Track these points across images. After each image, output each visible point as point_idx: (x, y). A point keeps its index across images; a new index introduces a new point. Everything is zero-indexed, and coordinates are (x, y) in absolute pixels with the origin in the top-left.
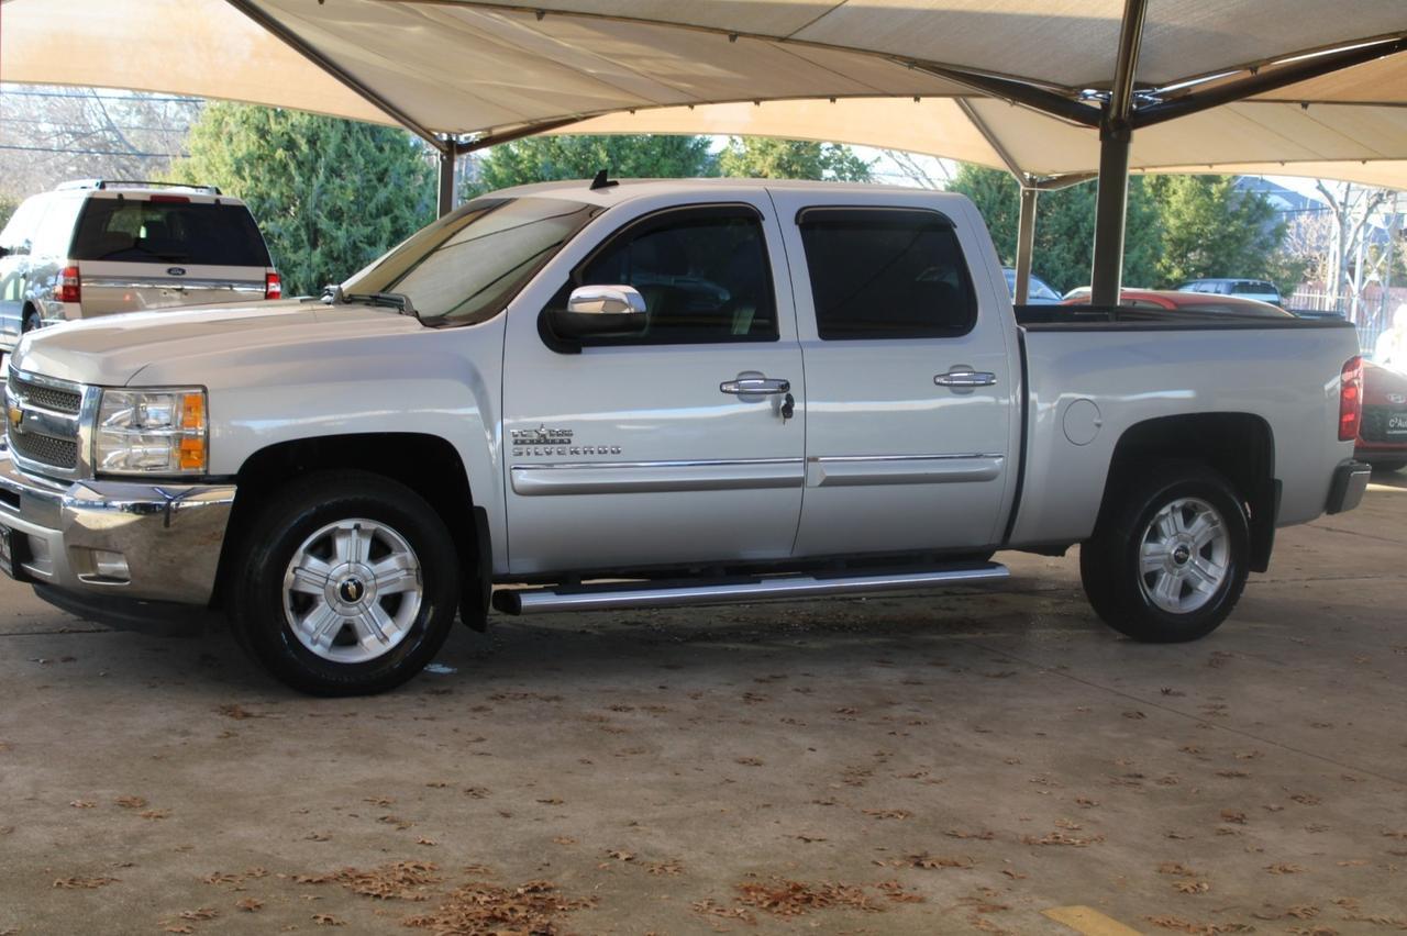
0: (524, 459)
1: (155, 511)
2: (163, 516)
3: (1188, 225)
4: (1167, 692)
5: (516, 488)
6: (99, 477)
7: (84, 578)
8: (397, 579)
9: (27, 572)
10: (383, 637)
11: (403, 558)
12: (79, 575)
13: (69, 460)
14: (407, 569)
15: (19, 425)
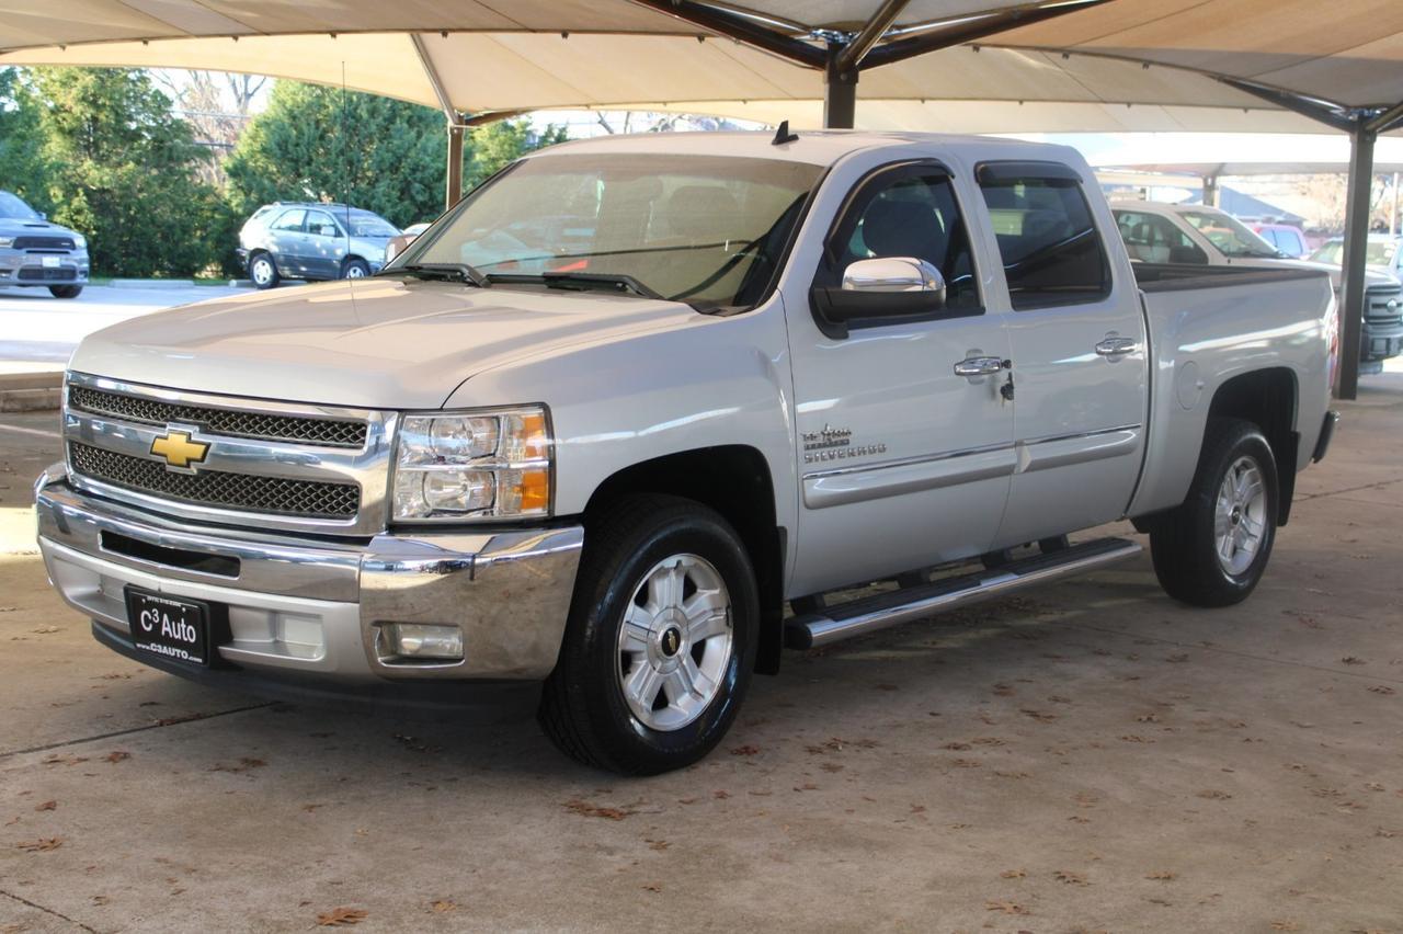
0: (814, 466)
1: (460, 568)
2: (468, 571)
3: (494, 160)
4: (1350, 661)
5: (807, 501)
6: (395, 528)
7: (385, 662)
8: (706, 623)
9: (227, 657)
10: (696, 694)
11: (712, 597)
12: (379, 659)
13: (332, 508)
14: (714, 610)
15: (192, 463)
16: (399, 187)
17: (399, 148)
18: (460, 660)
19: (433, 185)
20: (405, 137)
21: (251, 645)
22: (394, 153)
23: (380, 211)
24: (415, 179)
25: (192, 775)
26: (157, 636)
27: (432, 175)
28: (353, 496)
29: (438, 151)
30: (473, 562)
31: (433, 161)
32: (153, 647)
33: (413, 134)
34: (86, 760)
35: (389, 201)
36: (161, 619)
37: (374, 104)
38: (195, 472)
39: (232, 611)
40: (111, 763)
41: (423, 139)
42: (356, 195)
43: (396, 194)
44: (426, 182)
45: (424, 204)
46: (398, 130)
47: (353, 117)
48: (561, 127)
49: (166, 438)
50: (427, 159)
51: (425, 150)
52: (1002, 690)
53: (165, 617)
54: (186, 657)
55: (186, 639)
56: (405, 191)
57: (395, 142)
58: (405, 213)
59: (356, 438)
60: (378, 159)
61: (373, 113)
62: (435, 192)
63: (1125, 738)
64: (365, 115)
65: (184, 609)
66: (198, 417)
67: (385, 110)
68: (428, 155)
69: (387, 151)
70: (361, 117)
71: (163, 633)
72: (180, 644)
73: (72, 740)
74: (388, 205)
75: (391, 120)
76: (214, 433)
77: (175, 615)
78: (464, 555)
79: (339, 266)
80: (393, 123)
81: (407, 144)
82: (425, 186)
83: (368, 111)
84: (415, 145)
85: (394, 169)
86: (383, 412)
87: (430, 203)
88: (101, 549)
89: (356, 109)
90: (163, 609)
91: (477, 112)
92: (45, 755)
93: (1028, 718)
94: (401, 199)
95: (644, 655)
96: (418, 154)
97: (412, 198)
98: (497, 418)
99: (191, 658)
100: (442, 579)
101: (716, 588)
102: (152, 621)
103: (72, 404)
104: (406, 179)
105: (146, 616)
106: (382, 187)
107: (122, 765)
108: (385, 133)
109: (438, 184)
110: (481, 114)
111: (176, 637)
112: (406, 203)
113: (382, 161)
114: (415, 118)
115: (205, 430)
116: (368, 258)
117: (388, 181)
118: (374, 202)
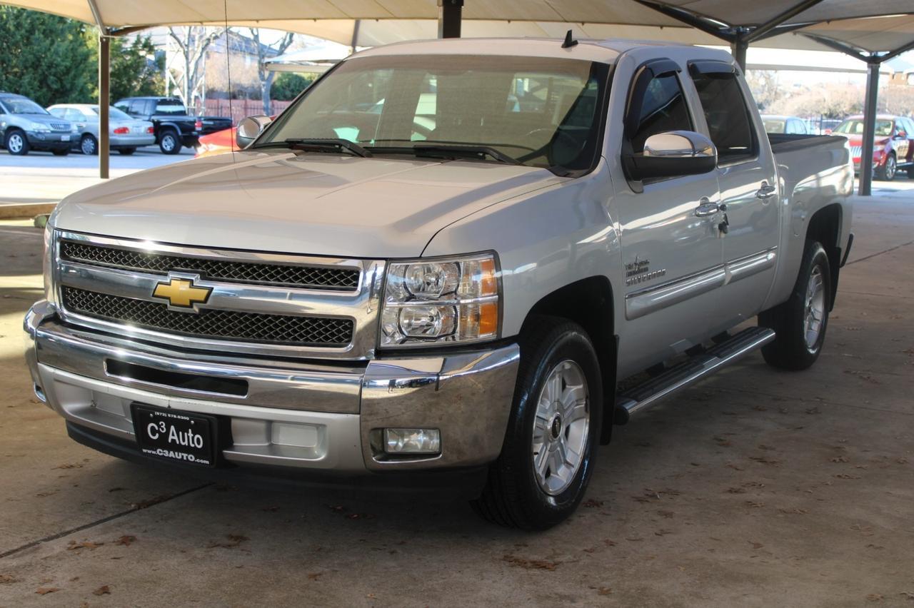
0: (631, 288)
5: (627, 315)
6: (381, 353)
7: (380, 460)
8: (573, 411)
9: (228, 458)
10: (569, 465)
11: (578, 390)
12: (374, 458)
13: (327, 338)
14: (577, 401)
15: (194, 304)
16: (39, 78)
17: (38, 51)
18: (437, 455)
19: (63, 78)
20: (42, 44)
21: (248, 447)
22: (34, 55)
23: (27, 95)
24: (50, 74)
25: (199, 553)
26: (163, 442)
27: (62, 71)
28: (346, 328)
29: (66, 54)
30: (438, 379)
31: (63, 61)
32: (159, 452)
33: (48, 42)
34: (102, 544)
35: (32, 89)
36: (168, 429)
37: (18, 20)
38: (197, 310)
39: (234, 422)
40: (124, 546)
41: (55, 46)
42: (8, 84)
43: (36, 83)
44: (59, 75)
45: (57, 91)
46: (37, 39)
47: (4, 30)
48: (146, 37)
49: (169, 284)
50: (59, 59)
51: (57, 53)
52: (721, 443)
53: (173, 428)
54: (193, 459)
55: (193, 445)
56: (43, 82)
57: (35, 47)
58: (44, 97)
59: (348, 282)
60: (24, 59)
61: (18, 26)
62: (65, 82)
63: (839, 476)
64: (12, 28)
65: (192, 422)
66: (197, 266)
67: (26, 24)
68: (60, 57)
69: (31, 53)
70: (9, 29)
71: (170, 441)
72: (187, 449)
73: (79, 526)
74: (32, 91)
75: (31, 31)
76: (212, 280)
77: (182, 427)
78: (429, 374)
79: (3, 134)
80: (32, 34)
81: (43, 49)
82: (57, 77)
83: (14, 25)
84: (49, 49)
85: (36, 66)
86: (364, 261)
87: (61, 90)
88: (108, 375)
89: (6, 24)
90: (169, 422)
91: (120, 26)
92: (64, 541)
93: (760, 464)
94: (41, 87)
95: (542, 439)
96: (52, 56)
97: (48, 86)
98: (458, 264)
99: (198, 460)
100: (414, 392)
101: (579, 384)
102: (159, 432)
103: (63, 256)
104: (44, 73)
105: (152, 428)
106: (26, 79)
107: (134, 547)
108: (28, 40)
109: (66, 77)
110: (121, 28)
111: (183, 444)
112: (45, 90)
113: (27, 60)
114: (48, 31)
115: (204, 277)
116: (25, 129)
117: (31, 75)
118: (22, 89)
